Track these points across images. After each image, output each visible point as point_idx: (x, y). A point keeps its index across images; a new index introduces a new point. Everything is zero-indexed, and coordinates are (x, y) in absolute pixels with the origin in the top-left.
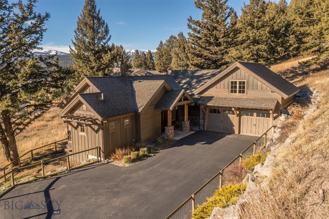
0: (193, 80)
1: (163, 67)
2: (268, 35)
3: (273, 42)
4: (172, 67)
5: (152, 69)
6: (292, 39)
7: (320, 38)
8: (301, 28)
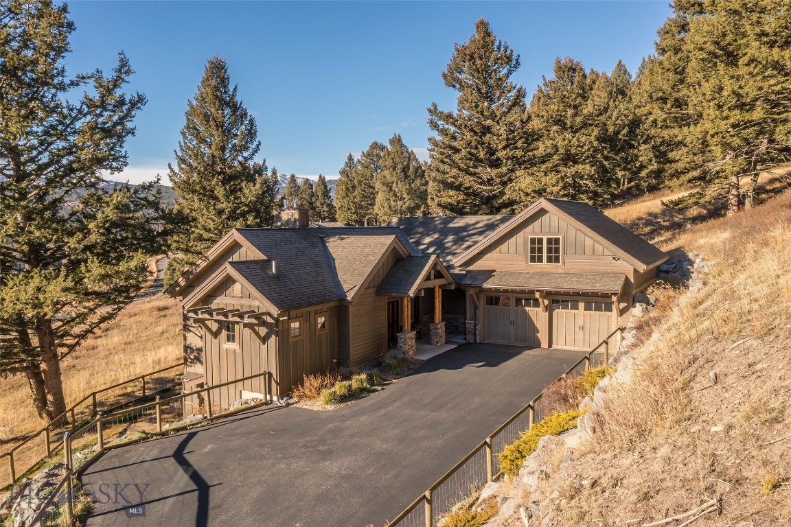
0: (446, 237)
1: (354, 213)
2: (596, 144)
3: (606, 158)
4: (378, 215)
5: (327, 220)
6: (644, 153)
7: (703, 153)
8: (664, 132)
